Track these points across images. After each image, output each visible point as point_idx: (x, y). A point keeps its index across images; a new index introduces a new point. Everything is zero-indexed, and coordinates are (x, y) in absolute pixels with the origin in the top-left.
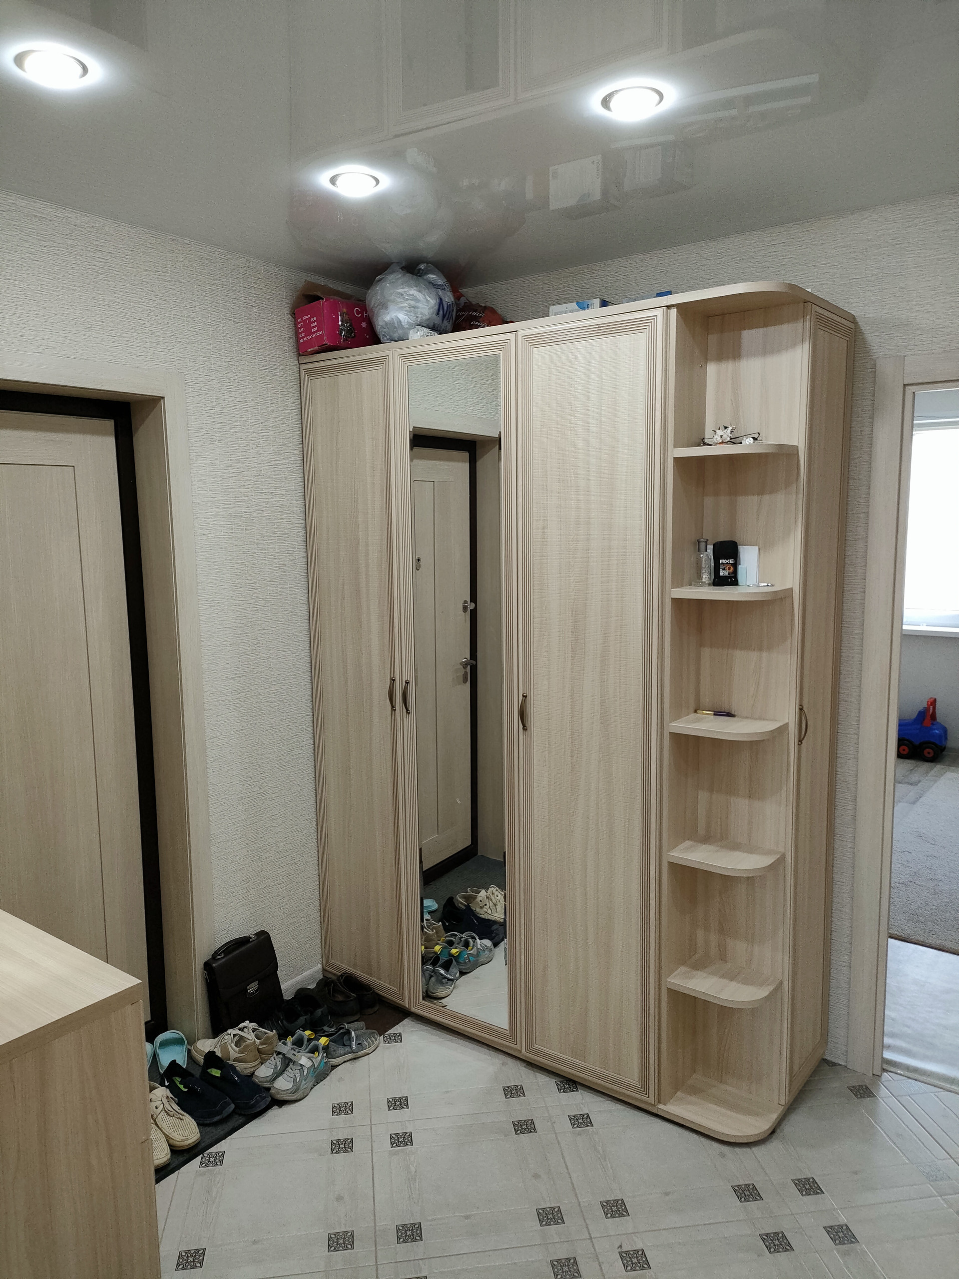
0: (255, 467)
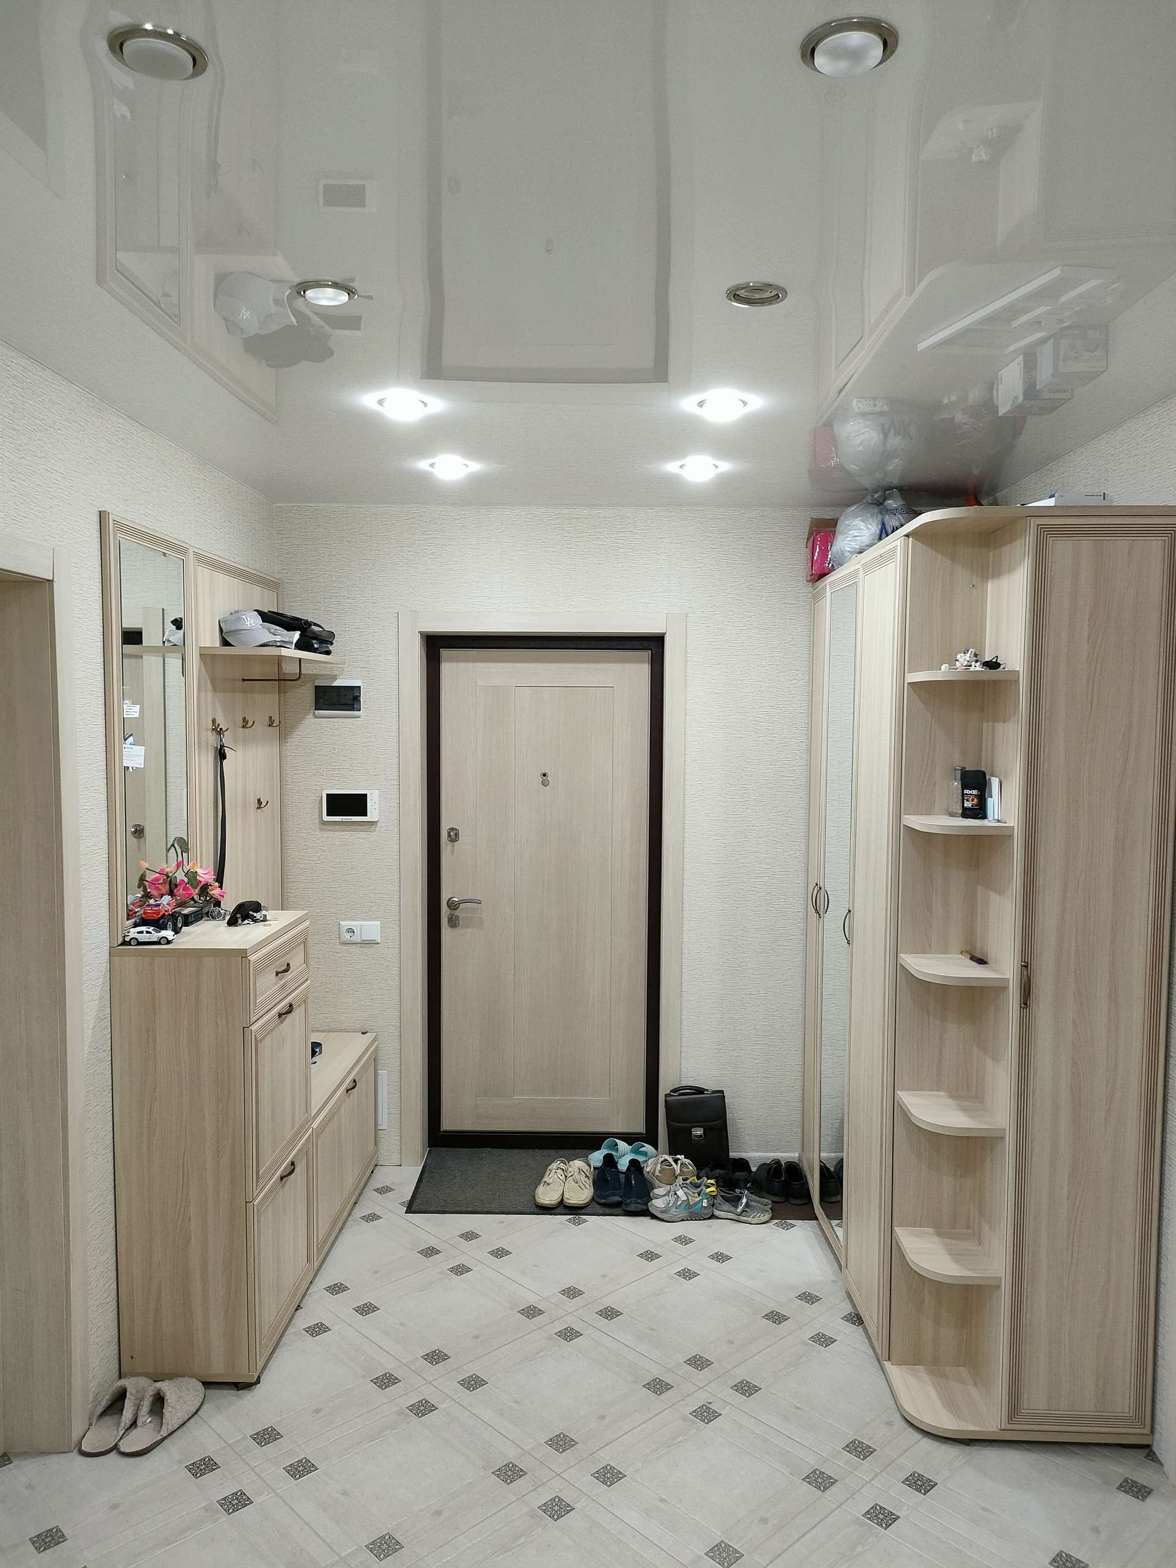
0: (755, 684)
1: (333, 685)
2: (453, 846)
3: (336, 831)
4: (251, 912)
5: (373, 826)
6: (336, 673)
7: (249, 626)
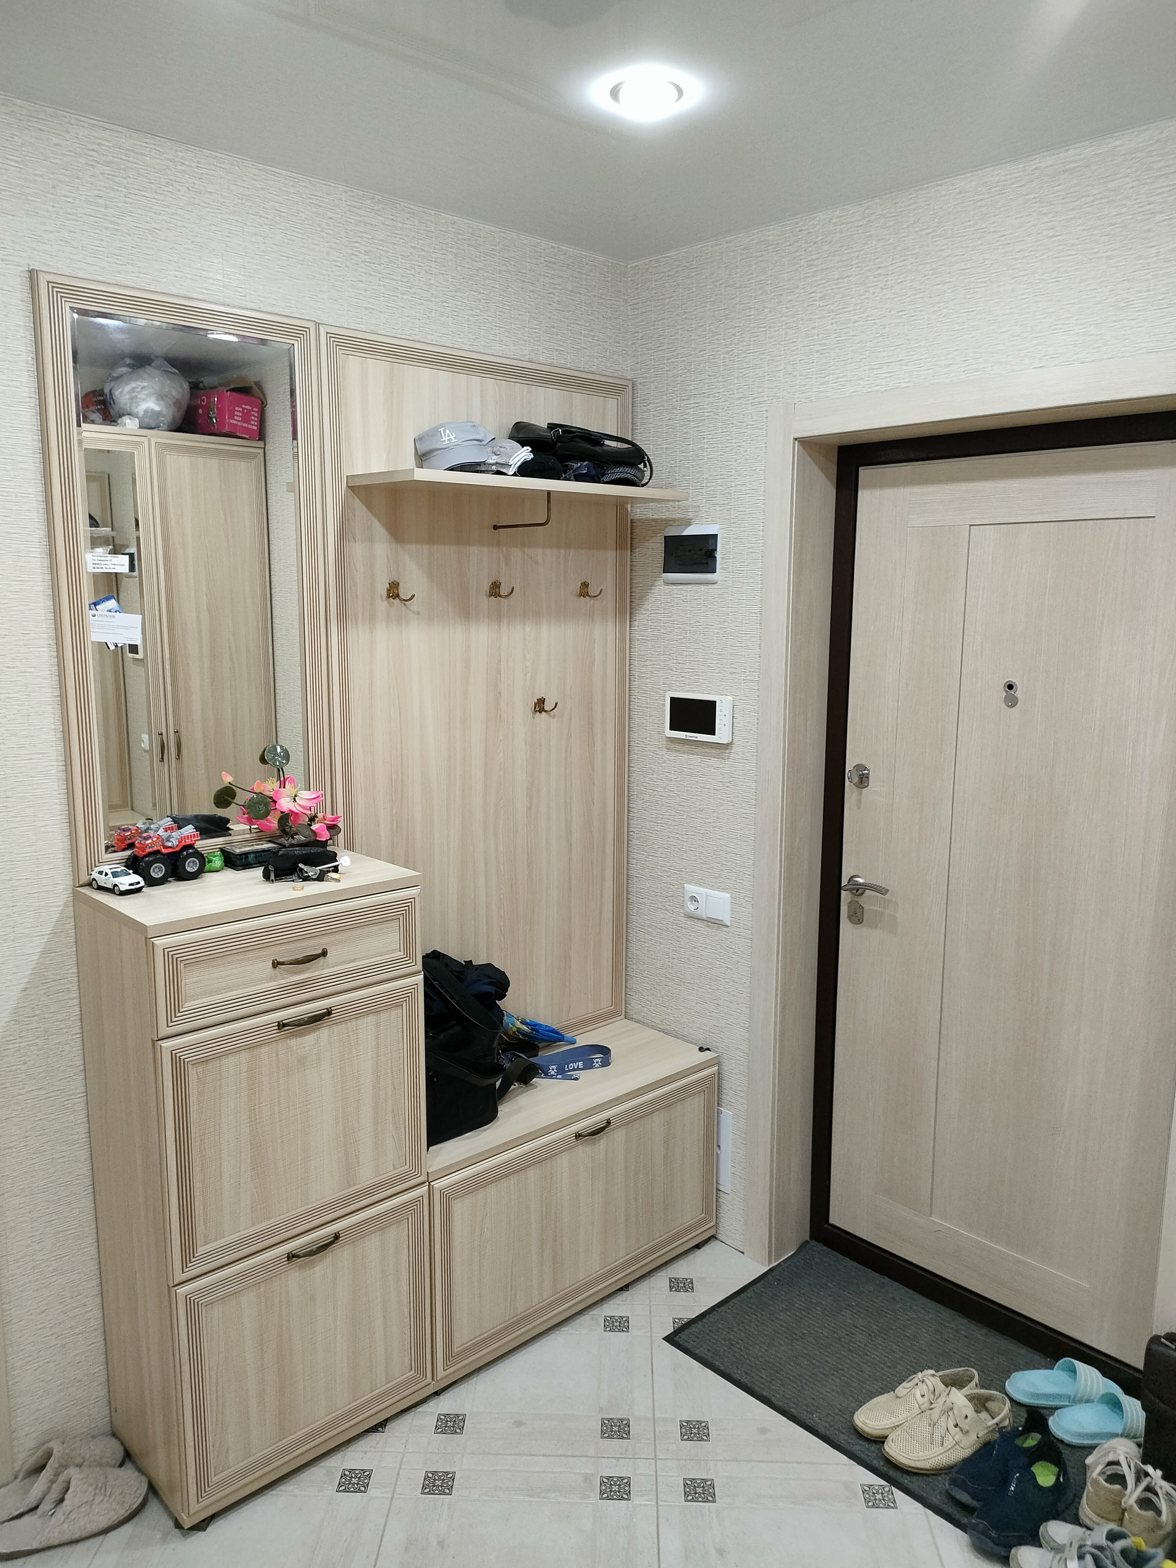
1: (685, 533)
2: (861, 794)
3: (684, 753)
4: (301, 865)
5: (727, 751)
6: (691, 515)
7: (447, 442)
